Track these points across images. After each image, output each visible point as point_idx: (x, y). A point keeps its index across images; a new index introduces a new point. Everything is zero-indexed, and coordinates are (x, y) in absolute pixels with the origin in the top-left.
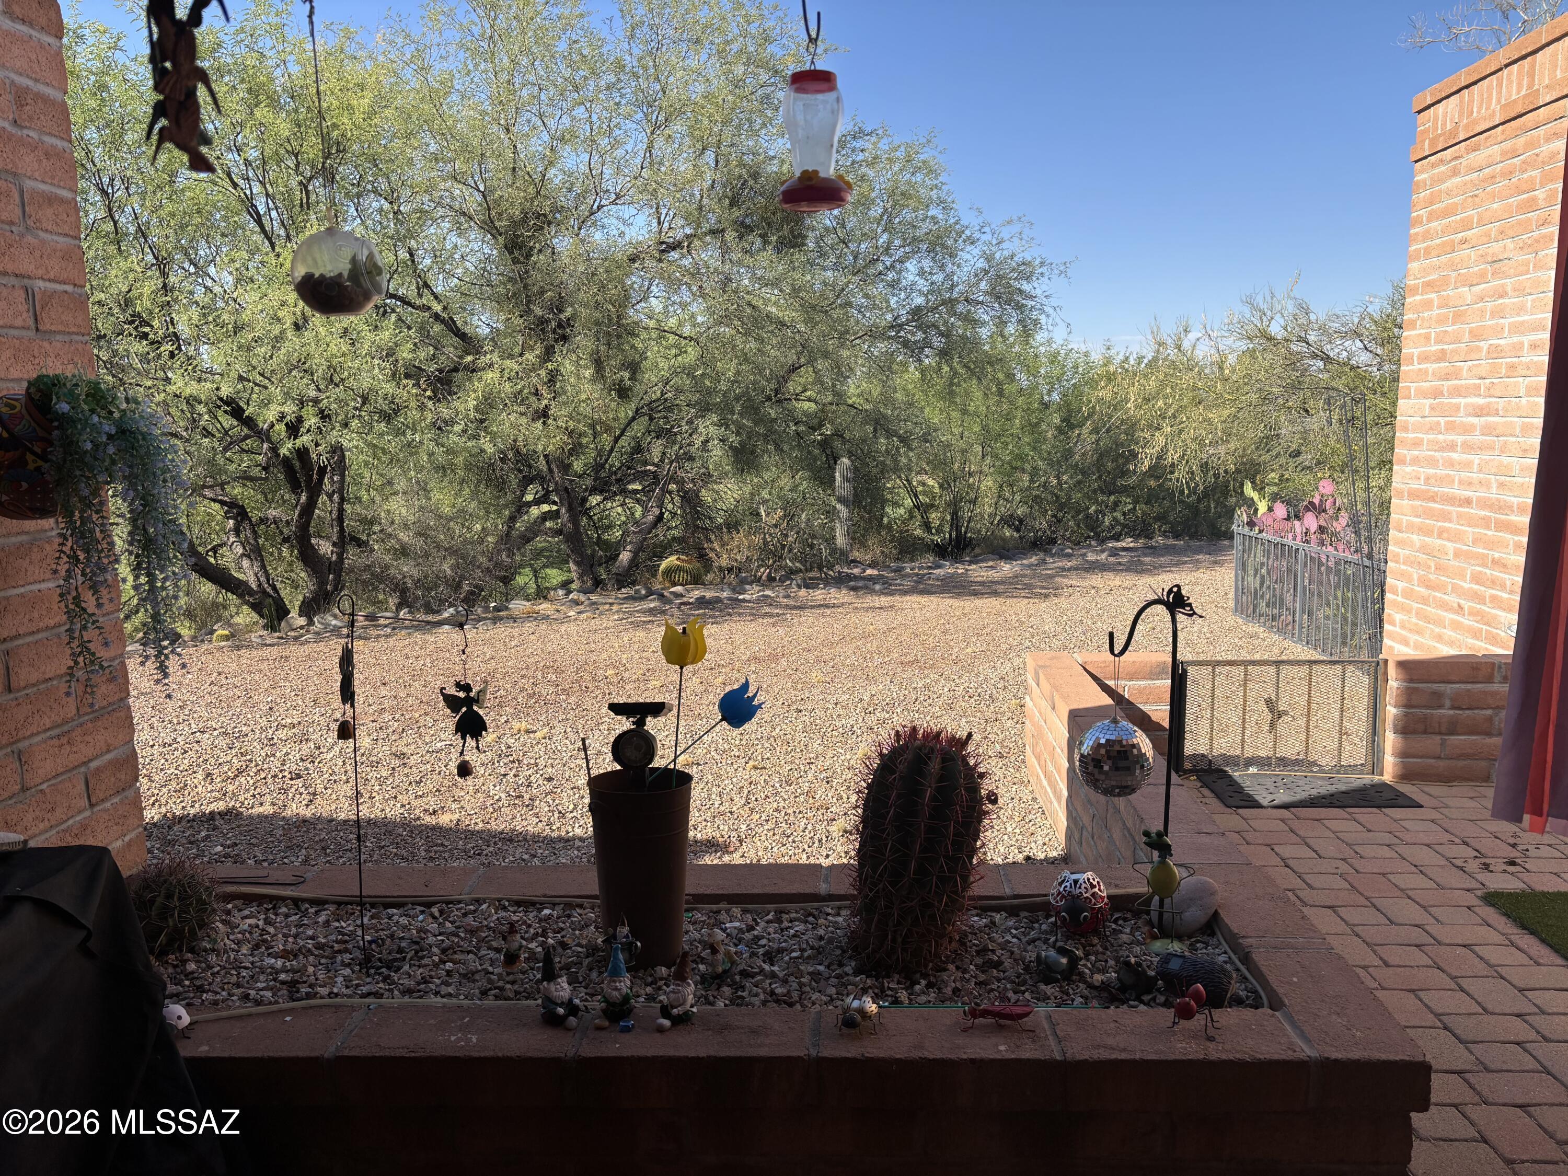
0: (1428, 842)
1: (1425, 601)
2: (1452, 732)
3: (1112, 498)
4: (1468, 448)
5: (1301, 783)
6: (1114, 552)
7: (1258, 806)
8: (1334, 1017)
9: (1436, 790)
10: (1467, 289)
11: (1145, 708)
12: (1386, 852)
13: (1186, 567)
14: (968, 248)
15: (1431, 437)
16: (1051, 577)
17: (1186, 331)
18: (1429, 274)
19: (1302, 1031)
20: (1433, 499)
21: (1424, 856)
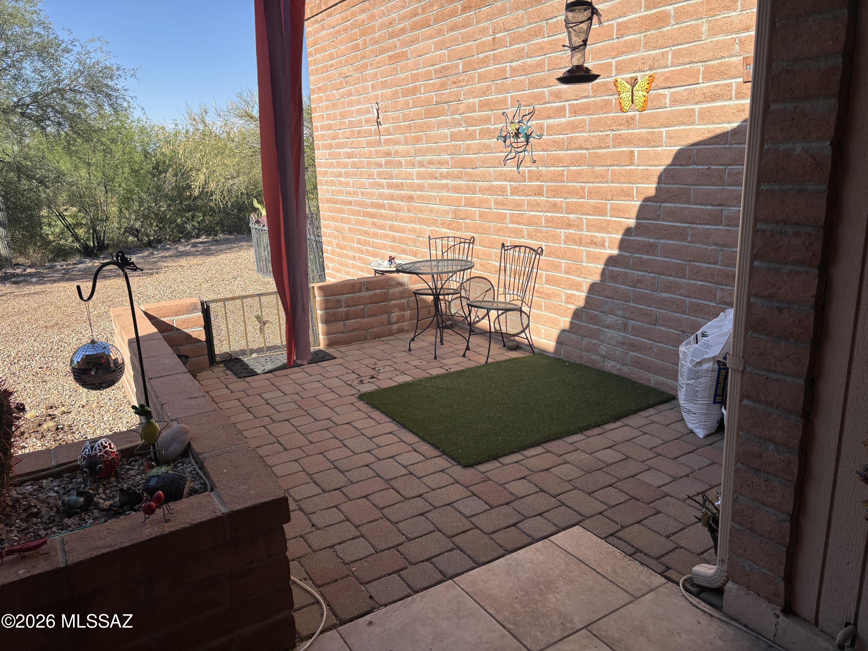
0: (337, 375)
1: (340, 255)
2: (348, 319)
3: (190, 213)
4: (347, 175)
5: (279, 357)
6: (194, 245)
7: (257, 374)
8: (242, 486)
9: (343, 349)
10: (335, 91)
11: (187, 331)
12: (318, 385)
13: (234, 250)
14: (66, 55)
15: (331, 170)
16: (155, 262)
17: (205, 112)
18: (319, 83)
19: (223, 500)
20: (336, 203)
21: (334, 383)
